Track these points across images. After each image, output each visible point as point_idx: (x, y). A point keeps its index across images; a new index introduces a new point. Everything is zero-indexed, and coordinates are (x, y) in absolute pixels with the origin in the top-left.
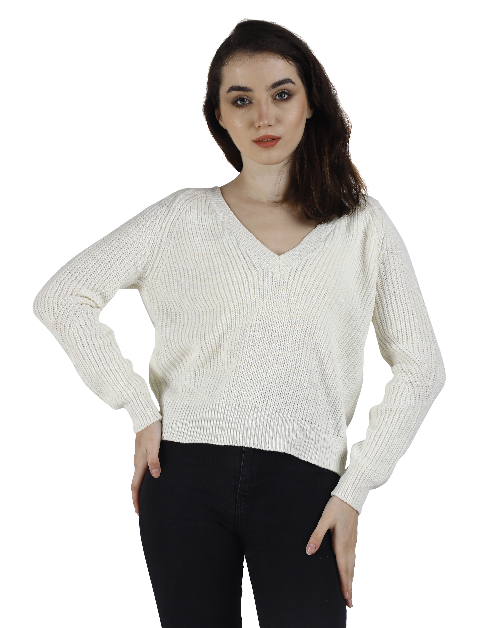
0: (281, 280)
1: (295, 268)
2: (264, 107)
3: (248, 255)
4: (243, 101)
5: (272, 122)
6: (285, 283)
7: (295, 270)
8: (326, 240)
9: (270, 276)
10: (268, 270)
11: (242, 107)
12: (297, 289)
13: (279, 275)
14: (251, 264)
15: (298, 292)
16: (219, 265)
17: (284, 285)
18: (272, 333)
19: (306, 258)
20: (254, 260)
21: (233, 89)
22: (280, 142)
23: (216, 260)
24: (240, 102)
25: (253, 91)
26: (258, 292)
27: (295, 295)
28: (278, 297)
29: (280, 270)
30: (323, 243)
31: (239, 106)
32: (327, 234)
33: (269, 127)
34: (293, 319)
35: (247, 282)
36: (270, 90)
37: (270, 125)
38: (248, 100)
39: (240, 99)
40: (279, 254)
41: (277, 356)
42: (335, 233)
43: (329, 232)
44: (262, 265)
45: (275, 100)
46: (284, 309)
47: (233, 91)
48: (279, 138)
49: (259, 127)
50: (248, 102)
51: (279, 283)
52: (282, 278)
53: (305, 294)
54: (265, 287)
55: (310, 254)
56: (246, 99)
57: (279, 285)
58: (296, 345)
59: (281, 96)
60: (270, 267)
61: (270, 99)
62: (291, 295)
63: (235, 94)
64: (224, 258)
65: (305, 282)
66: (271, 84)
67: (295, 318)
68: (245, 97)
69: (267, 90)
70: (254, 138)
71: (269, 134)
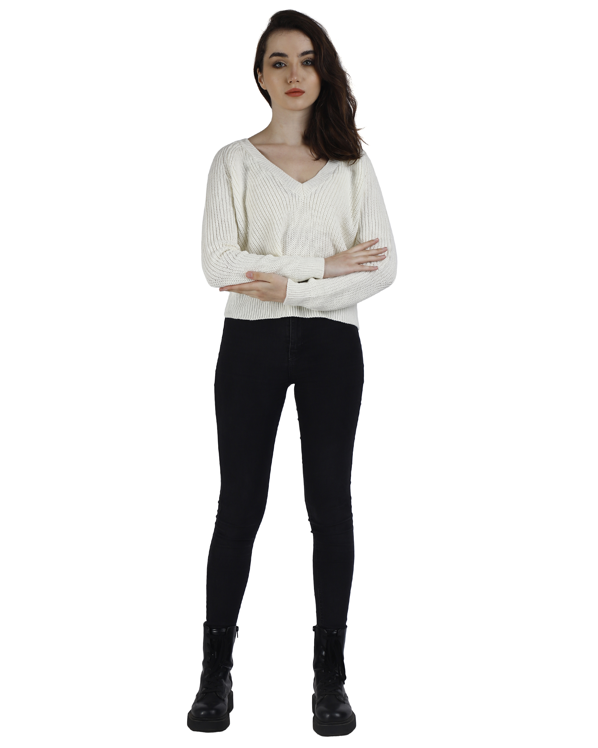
0: (305, 201)
1: (314, 192)
2: (295, 68)
3: (281, 184)
4: (280, 64)
5: (300, 80)
6: (308, 203)
7: (314, 193)
8: (334, 173)
9: (297, 197)
10: (295, 194)
11: (280, 69)
12: (316, 206)
13: (303, 197)
14: (283, 190)
15: (318, 208)
16: (261, 193)
17: (307, 204)
18: (303, 238)
19: (321, 185)
20: (286, 187)
21: (274, 55)
22: (304, 94)
23: (258, 190)
24: (278, 65)
25: (288, 56)
26: (290, 210)
27: (315, 211)
28: (304, 213)
29: (304, 193)
30: (332, 175)
31: (277, 68)
32: (334, 170)
33: (298, 83)
34: (316, 228)
35: (282, 203)
36: (300, 56)
37: (298, 81)
38: (284, 64)
39: (278, 63)
40: (302, 183)
41: (309, 254)
42: (339, 169)
43: (335, 169)
44: (291, 190)
45: (303, 65)
46: (309, 221)
47: (274, 56)
48: (303, 92)
49: (291, 82)
50: (283, 65)
51: (304, 202)
52: (306, 199)
53: (322, 210)
54: (294, 207)
55: (324, 183)
56: (283, 63)
57: (304, 204)
58: (320, 246)
59: (307, 63)
60: (297, 191)
61: (300, 64)
62: (312, 211)
63: (275, 59)
64: (263, 187)
65: (322, 201)
66: (301, 53)
67: (317, 227)
68: (282, 62)
69: (298, 56)
70: (286, 91)
71: (297, 87)
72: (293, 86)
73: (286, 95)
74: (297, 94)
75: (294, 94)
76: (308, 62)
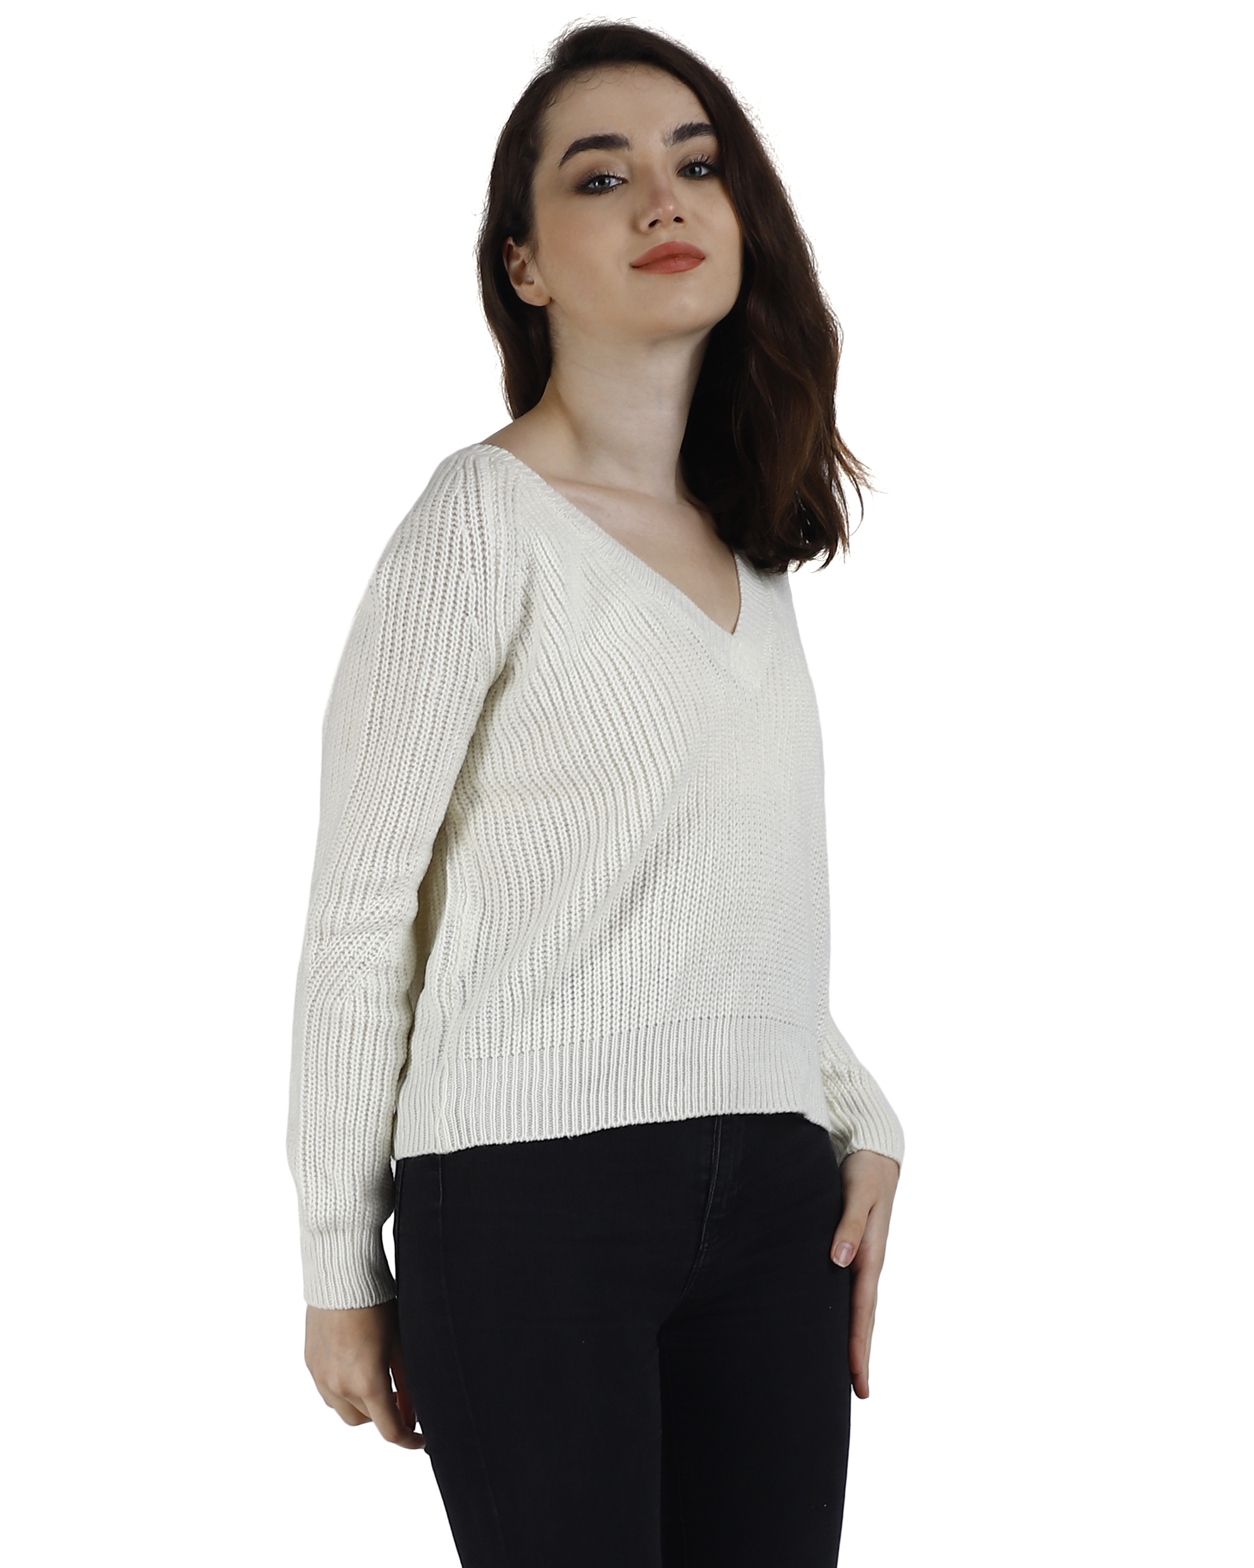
5: (684, 215)
11: (603, 196)
21: (579, 146)
24: (595, 184)
25: (632, 145)
31: (592, 195)
33: (678, 224)
36: (670, 144)
38: (616, 176)
40: (731, 632)
47: (576, 153)
48: (700, 257)
49: (653, 224)
50: (614, 180)
61: (675, 173)
63: (582, 161)
70: (637, 256)
71: (678, 240)
72: (664, 235)
73: (636, 272)
74: (682, 263)
75: (672, 264)
76: (697, 169)
